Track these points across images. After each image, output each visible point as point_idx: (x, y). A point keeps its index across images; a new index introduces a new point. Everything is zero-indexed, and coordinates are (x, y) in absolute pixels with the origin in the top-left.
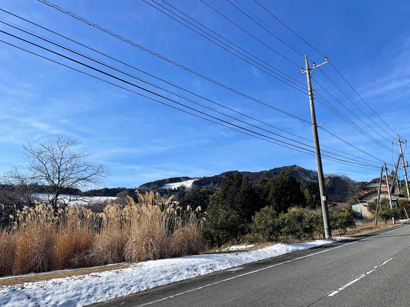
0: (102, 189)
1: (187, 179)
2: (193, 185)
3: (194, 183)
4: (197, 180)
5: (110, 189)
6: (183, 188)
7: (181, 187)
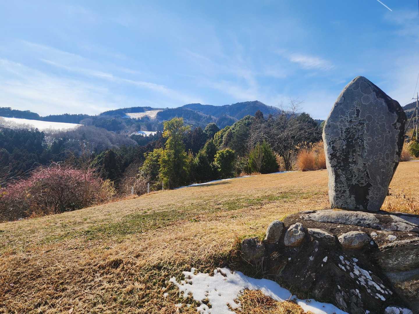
0: (62, 115)
1: (150, 109)
2: (157, 116)
3: (159, 114)
4: (161, 111)
5: (71, 115)
6: (147, 118)
7: (144, 117)
